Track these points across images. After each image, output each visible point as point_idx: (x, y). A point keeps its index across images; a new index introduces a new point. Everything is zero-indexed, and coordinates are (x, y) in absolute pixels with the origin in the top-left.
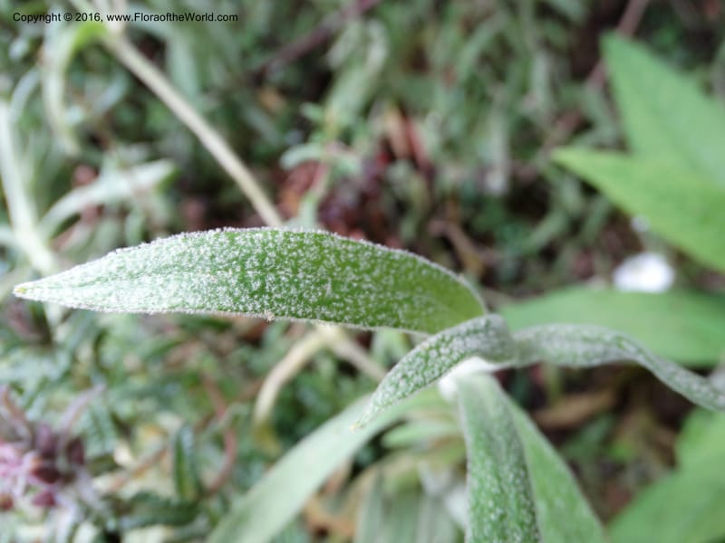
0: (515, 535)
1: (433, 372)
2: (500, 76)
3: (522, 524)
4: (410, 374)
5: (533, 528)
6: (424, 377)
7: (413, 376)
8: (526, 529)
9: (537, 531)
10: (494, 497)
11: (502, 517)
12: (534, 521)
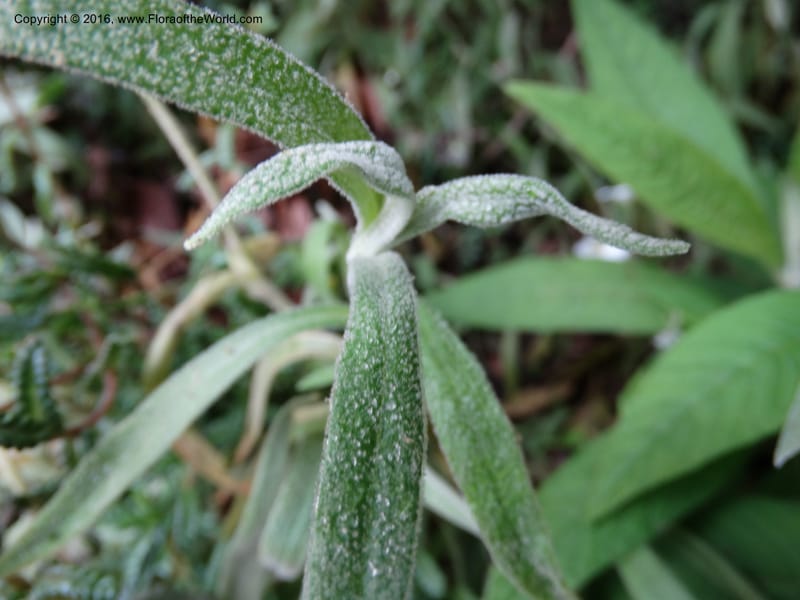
0: (391, 385)
1: (293, 178)
2: (468, 38)
3: (400, 375)
4: (264, 180)
5: (413, 378)
6: (281, 183)
7: (267, 182)
8: (404, 379)
9: (418, 382)
10: (371, 347)
11: (377, 367)
12: (415, 372)
